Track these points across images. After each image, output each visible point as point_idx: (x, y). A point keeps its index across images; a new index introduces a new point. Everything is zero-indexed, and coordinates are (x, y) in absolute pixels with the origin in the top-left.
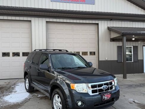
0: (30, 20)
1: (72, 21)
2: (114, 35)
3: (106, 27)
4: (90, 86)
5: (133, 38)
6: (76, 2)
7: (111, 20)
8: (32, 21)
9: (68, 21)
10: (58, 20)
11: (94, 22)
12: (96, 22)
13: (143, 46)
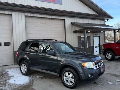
0: (11, 14)
1: (45, 16)
2: (77, 29)
3: (70, 22)
4: (94, 63)
5: (89, 31)
6: (48, 1)
7: (73, 17)
8: (12, 15)
9: (43, 16)
10: (35, 15)
11: (62, 18)
12: (64, 18)
13: (93, 36)
